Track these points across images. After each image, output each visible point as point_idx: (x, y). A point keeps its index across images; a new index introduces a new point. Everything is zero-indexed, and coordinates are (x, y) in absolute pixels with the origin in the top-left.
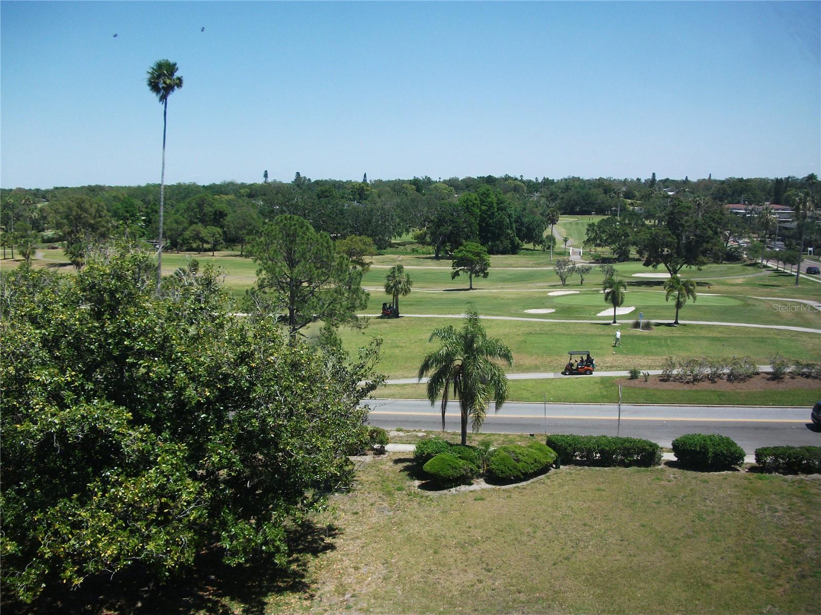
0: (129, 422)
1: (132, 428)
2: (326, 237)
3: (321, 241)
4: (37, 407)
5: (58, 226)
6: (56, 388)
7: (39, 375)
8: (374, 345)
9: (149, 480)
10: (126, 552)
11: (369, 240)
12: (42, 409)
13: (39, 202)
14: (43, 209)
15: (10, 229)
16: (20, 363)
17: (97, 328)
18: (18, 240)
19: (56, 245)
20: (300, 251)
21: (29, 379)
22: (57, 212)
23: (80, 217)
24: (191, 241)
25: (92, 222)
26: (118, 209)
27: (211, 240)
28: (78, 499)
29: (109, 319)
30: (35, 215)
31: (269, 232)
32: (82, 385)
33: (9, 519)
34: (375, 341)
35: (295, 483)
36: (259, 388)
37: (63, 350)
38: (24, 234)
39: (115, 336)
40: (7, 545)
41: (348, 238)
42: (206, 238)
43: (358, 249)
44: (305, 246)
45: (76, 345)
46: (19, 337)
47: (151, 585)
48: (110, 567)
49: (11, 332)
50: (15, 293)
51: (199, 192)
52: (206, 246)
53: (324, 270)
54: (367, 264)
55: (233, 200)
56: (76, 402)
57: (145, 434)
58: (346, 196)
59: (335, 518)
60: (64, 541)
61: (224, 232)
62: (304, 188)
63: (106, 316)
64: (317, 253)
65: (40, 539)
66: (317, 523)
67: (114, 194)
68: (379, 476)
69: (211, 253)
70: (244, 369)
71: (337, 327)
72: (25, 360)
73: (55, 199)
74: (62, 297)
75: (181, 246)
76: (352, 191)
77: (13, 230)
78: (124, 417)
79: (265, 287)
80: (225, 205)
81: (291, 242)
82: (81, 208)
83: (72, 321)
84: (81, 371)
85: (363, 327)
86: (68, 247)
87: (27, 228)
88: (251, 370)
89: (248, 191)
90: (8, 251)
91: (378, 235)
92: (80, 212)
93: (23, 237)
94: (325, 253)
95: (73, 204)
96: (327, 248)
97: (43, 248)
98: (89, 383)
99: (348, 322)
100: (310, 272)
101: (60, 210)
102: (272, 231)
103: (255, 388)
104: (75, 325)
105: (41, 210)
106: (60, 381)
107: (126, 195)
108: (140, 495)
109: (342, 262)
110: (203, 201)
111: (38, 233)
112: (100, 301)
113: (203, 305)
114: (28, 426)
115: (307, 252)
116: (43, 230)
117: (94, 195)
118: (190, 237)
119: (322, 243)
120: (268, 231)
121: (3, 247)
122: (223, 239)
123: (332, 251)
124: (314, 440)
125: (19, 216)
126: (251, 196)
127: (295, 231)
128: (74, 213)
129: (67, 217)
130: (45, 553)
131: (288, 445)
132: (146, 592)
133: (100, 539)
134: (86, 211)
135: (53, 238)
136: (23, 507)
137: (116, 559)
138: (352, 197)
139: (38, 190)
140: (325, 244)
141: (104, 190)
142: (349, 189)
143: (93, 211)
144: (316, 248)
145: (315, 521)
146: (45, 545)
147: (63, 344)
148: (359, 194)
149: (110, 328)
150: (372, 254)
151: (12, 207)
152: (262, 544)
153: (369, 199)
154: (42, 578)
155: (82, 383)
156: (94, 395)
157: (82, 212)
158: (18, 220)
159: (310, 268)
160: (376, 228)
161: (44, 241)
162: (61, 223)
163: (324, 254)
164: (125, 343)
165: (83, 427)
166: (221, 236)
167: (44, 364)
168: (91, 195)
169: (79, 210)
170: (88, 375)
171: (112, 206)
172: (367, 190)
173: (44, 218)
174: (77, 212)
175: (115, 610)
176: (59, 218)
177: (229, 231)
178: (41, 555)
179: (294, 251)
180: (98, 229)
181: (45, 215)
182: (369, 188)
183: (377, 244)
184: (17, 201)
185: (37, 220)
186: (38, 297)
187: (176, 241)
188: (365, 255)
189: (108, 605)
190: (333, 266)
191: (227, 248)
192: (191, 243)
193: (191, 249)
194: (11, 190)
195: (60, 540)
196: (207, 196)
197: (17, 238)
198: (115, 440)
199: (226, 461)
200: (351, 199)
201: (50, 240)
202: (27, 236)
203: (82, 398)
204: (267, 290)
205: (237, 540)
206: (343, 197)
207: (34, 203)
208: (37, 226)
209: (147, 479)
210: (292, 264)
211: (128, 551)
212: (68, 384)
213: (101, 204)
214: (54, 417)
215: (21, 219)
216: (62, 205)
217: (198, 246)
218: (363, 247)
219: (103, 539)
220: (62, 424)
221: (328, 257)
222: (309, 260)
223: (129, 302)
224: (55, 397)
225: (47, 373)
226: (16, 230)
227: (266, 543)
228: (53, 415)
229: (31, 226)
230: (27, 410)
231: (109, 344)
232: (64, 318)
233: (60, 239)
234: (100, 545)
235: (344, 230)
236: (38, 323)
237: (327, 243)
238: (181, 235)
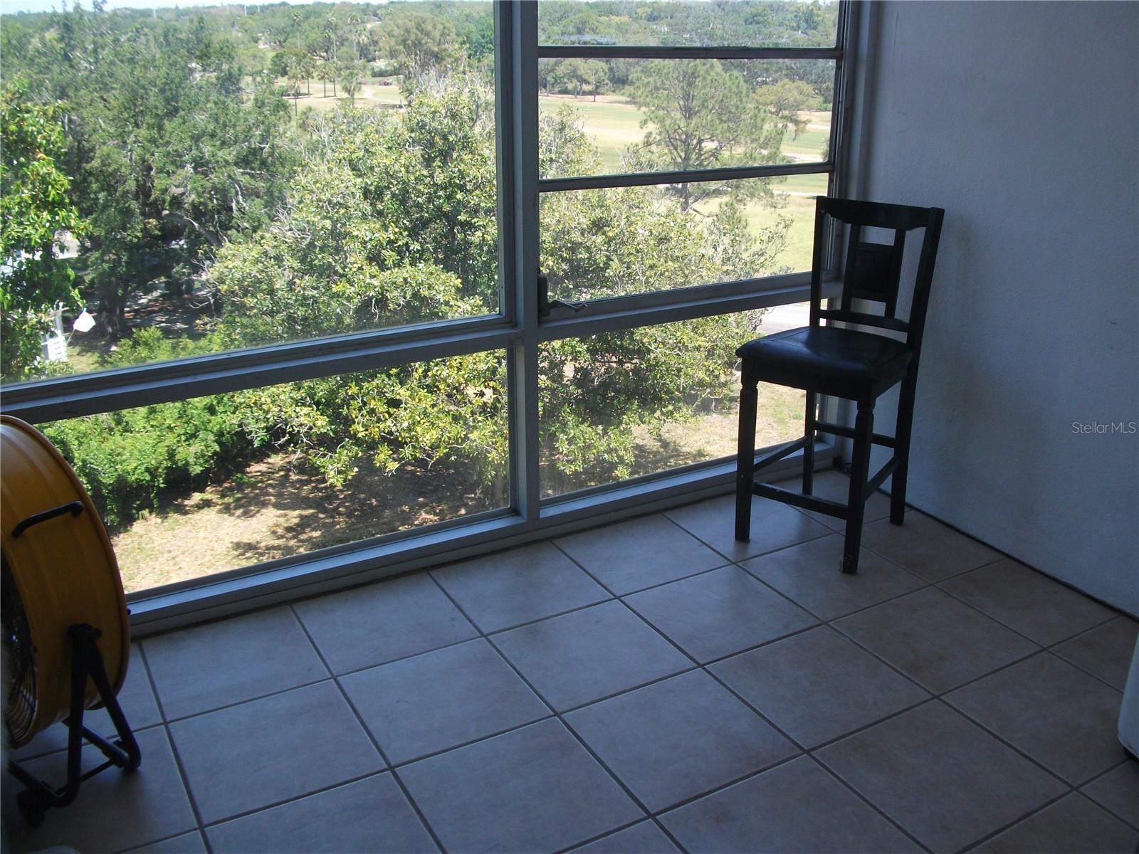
0: (458, 290)
1: (462, 299)
2: (737, 78)
3: (729, 84)
4: (355, 265)
5: (393, 54)
6: (376, 245)
7: (358, 230)
8: (781, 226)
9: (477, 360)
10: (447, 439)
11: (808, 88)
12: (361, 268)
13: (369, 21)
14: (375, 32)
15: (332, 58)
16: (336, 213)
17: (426, 177)
18: (342, 72)
19: (390, 79)
20: (700, 98)
21: (348, 234)
22: (390, 35)
23: (420, 43)
24: (566, 80)
25: (436, 49)
26: (471, 32)
27: (592, 79)
28: (397, 375)
29: (439, 167)
30: (364, 39)
31: (660, 70)
32: (407, 245)
33: (321, 393)
34: (783, 223)
35: (653, 386)
36: (615, 264)
37: (387, 202)
38: (350, 64)
39: (446, 188)
40: (318, 420)
41: (779, 84)
42: (585, 77)
43: (792, 99)
44: (708, 89)
45: (403, 198)
46: (336, 183)
47: (478, 492)
48: (428, 456)
49: (328, 176)
50: (334, 131)
51: (580, 11)
52: (586, 87)
53: (731, 125)
54: (804, 122)
55: (624, 23)
56: (398, 264)
57: (476, 306)
58: (787, 23)
59: (708, 443)
60: (379, 420)
61: (611, 69)
62: (727, 9)
63: (437, 162)
64: (722, 100)
65: (354, 416)
66: (683, 446)
67: (467, 11)
68: (773, 398)
69: (592, 98)
70: (599, 239)
71: (745, 205)
72: (342, 211)
73: (390, 17)
74: (387, 139)
75: (553, 87)
76: (795, 16)
77: (335, 59)
78: (452, 284)
79: (651, 144)
80: (614, 30)
81: (690, 84)
82: (422, 31)
83: (397, 167)
84: (406, 229)
85: (780, 206)
86: (404, 82)
87: (353, 56)
88: (609, 241)
89: (649, 11)
90: (330, 86)
91: (825, 82)
92: (420, 36)
93: (347, 68)
94: (735, 100)
95: (412, 25)
96: (736, 94)
97: (373, 84)
98: (415, 243)
99: (760, 198)
100: (712, 126)
101: (395, 33)
102: (664, 67)
103: (611, 263)
104: (401, 172)
105: (371, 32)
106: (381, 238)
107: (483, 14)
108: (466, 376)
109: (756, 116)
110: (584, 24)
111: (366, 64)
112: (431, 144)
113: (553, 156)
114: (344, 287)
115: (710, 98)
116: (374, 59)
117: (440, 12)
118: (565, 75)
119: (730, 87)
120: (659, 67)
121: (322, 81)
122: (609, 78)
123: (744, 100)
124: (679, 334)
125: (343, 40)
126: (652, 18)
127: (695, 70)
128: (413, 37)
129: (404, 42)
130: (359, 432)
131: (645, 337)
132: (472, 499)
133: (419, 422)
134: (427, 34)
135: (386, 71)
136: (337, 381)
137: (434, 447)
138: (795, 25)
139: (368, 5)
140: (734, 89)
141: (454, 6)
142: (792, 13)
143: (437, 34)
144: (721, 94)
145: (682, 444)
146: (358, 423)
147: (387, 197)
148: (807, 21)
149: (440, 178)
150: (810, 109)
151: (334, 28)
152: (605, 452)
153: (820, 28)
154: (355, 461)
155: (407, 242)
156: (420, 258)
157: (423, 36)
158: (342, 45)
159: (712, 121)
160: (823, 71)
161: (375, 75)
162: (396, 51)
163: (732, 103)
164: (458, 197)
165: (405, 293)
166: (605, 74)
167: (364, 217)
168: (437, 12)
169: (419, 33)
170: (414, 233)
171: (463, 28)
172: (818, 16)
173: (375, 43)
174: (416, 35)
175: (435, 514)
176: (393, 43)
177: (618, 67)
178: (355, 433)
179: (693, 96)
180: (443, 59)
181: (376, 38)
182: (820, 12)
183: (823, 95)
184: (341, 19)
185: (366, 45)
186: (359, 138)
187: (545, 79)
188: (801, 110)
189: (428, 508)
190: (744, 120)
191: (614, 91)
192: (565, 83)
193: (565, 92)
194: (334, 5)
195: (375, 419)
196: (589, 17)
197: (341, 69)
198: (442, 312)
199: (570, 348)
200: (793, 27)
201: (382, 74)
202: (354, 67)
203: (406, 260)
204: (654, 147)
205: (576, 444)
206: (781, 25)
207: (363, 22)
208: (366, 53)
209: (475, 359)
210: (688, 112)
211: (449, 438)
212: (390, 242)
213: (447, 25)
214: (373, 279)
215: (346, 43)
216: (397, 26)
217: (575, 87)
218: (799, 98)
219: (422, 422)
220: (382, 287)
221: (737, 108)
222: (712, 109)
223: (464, 148)
224: (375, 258)
225: (367, 228)
226: (340, 59)
227: (610, 451)
228: (373, 277)
229: (359, 53)
230: (343, 269)
231: (439, 197)
232: (388, 163)
233: (395, 72)
234: (419, 429)
235: (776, 72)
236: (359, 170)
237: (738, 87)
238: (553, 70)
